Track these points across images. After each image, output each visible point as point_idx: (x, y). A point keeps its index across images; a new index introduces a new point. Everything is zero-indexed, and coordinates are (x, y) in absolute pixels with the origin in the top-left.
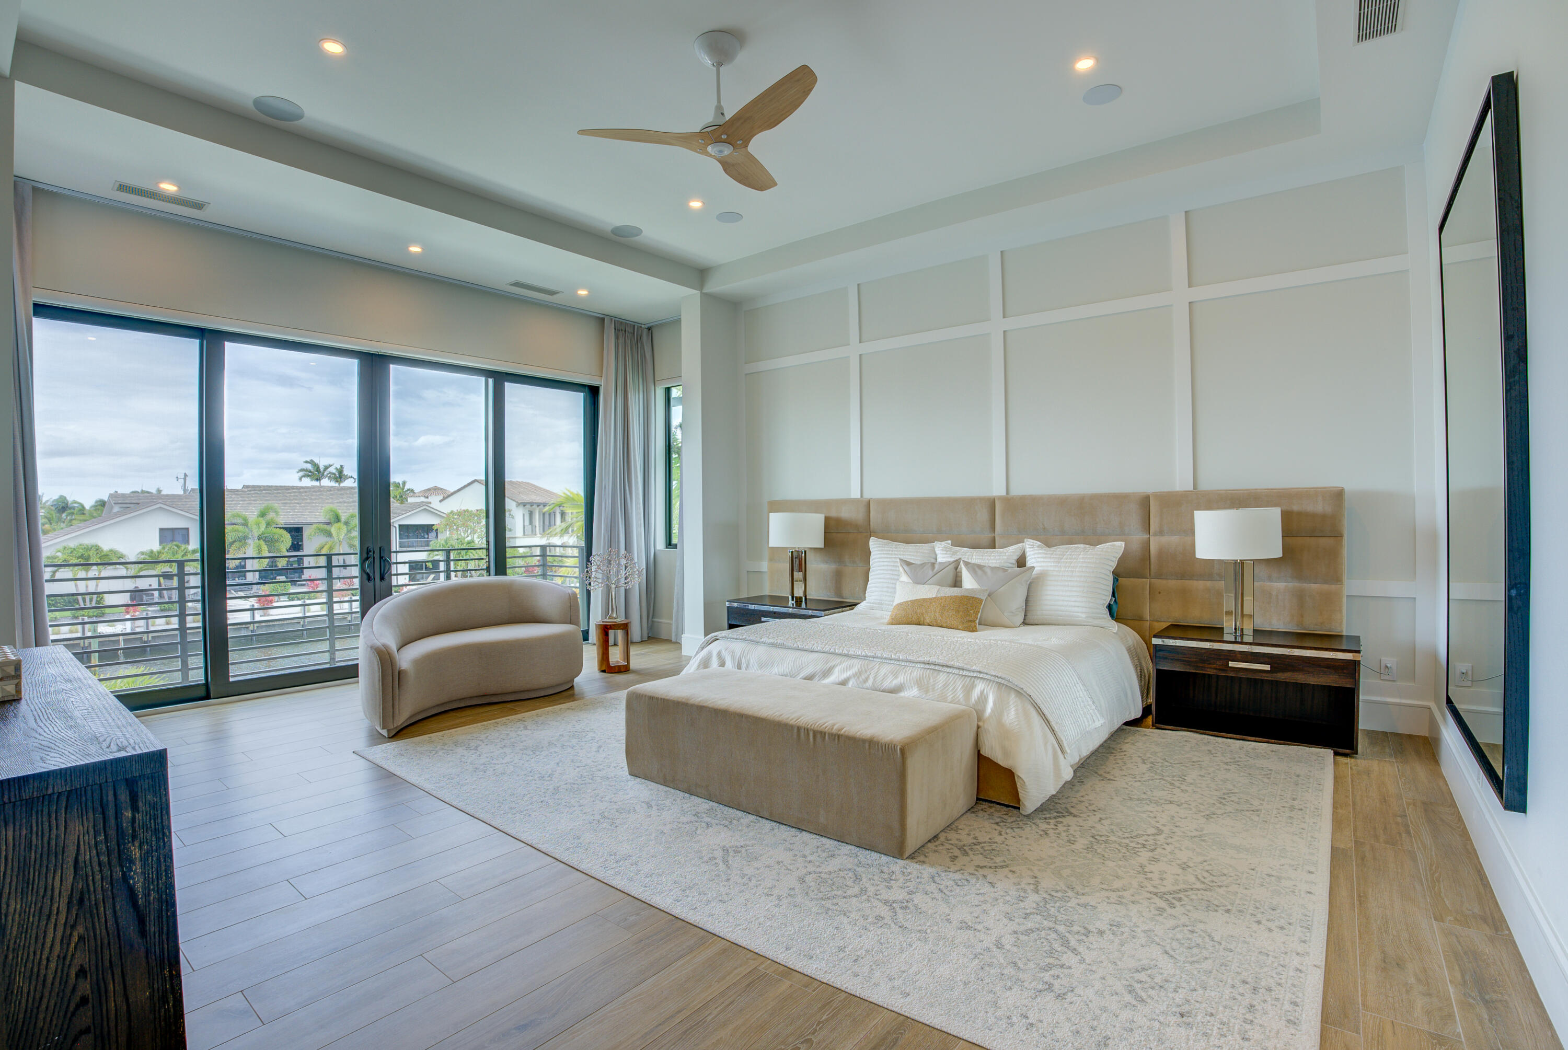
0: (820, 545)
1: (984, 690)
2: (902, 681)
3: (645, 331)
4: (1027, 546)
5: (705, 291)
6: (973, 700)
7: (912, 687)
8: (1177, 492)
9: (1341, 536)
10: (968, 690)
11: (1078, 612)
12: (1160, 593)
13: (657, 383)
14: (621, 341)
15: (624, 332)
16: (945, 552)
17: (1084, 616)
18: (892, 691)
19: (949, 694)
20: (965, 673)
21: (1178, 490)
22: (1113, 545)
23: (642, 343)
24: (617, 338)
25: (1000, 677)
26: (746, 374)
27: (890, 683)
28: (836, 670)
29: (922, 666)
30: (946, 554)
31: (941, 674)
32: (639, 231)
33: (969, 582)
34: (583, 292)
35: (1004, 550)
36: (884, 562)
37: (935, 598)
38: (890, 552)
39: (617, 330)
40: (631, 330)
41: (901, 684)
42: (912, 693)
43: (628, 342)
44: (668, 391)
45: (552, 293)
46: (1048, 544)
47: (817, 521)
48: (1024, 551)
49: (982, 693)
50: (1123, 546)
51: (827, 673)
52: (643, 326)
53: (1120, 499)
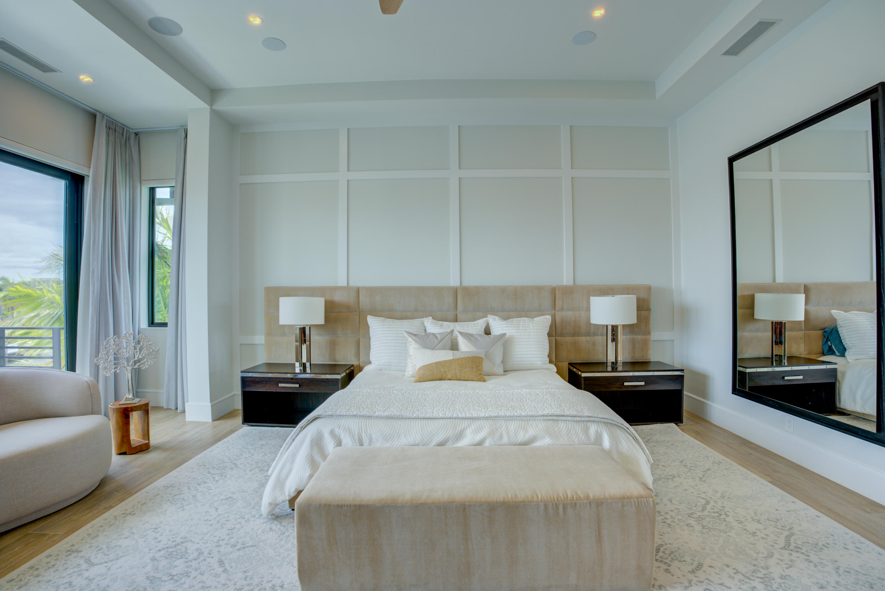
0: (321, 321)
1: (598, 429)
2: (534, 434)
3: (133, 136)
4: (490, 319)
5: (216, 106)
6: (593, 439)
7: (544, 437)
8: (565, 286)
9: (650, 310)
10: (586, 431)
11: (536, 361)
12: (562, 345)
13: (143, 182)
14: (112, 138)
15: (114, 131)
16: (434, 325)
17: (540, 363)
18: (525, 444)
19: (574, 438)
20: (578, 419)
21: (565, 284)
22: (545, 318)
23: (130, 145)
24: (108, 135)
25: (606, 419)
26: (241, 184)
27: (522, 437)
28: (468, 432)
29: (542, 418)
30: (436, 326)
31: (560, 422)
32: (180, 30)
33: (464, 346)
34: (85, 79)
35: (475, 322)
36: (387, 333)
37: (453, 359)
38: (391, 326)
39: (109, 128)
40: (121, 132)
41: (534, 436)
42: (545, 442)
43: (118, 141)
44: (152, 190)
45: (45, 68)
46: (506, 318)
47: (319, 303)
48: (488, 322)
49: (597, 432)
50: (550, 318)
51: (460, 436)
52: (131, 130)
53: (539, 289)
